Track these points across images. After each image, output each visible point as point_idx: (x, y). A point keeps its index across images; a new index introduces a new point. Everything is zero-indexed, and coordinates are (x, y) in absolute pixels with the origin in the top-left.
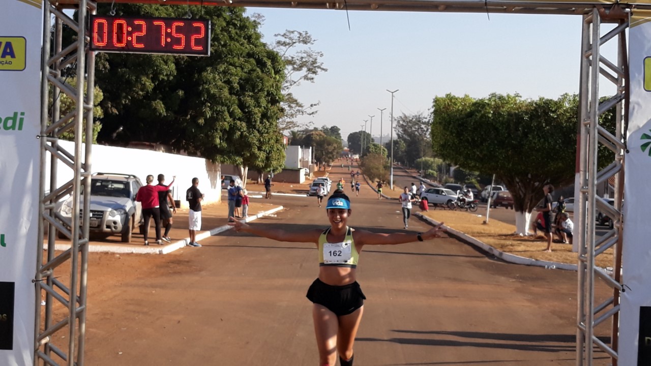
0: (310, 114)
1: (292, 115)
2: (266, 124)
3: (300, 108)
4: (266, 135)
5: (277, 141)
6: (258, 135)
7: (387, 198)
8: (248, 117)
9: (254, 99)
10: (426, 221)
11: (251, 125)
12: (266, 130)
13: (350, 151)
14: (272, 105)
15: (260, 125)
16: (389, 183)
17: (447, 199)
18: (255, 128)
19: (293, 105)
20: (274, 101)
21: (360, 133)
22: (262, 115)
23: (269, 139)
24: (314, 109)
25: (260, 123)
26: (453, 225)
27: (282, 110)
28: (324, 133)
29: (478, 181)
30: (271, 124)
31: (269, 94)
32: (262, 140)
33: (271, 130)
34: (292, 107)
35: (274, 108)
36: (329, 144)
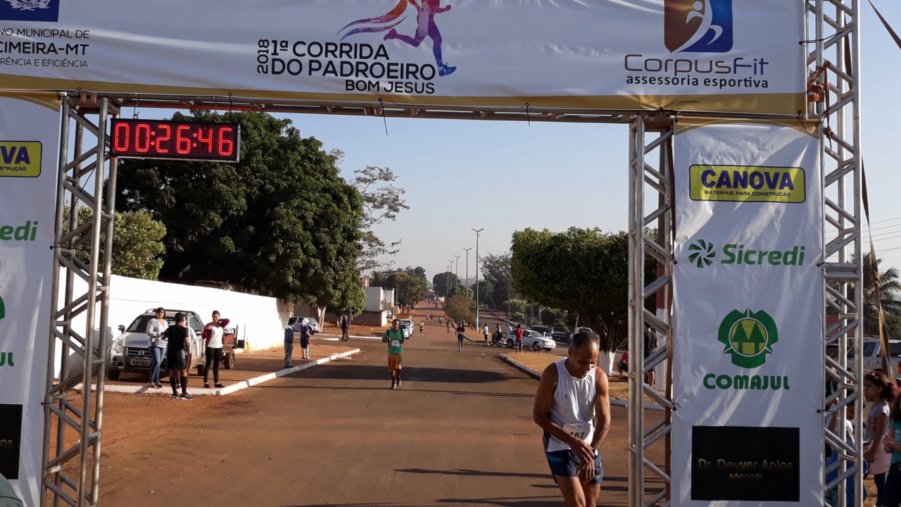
0: (392, 253)
1: (372, 254)
2: (342, 261)
3: (381, 247)
4: (342, 273)
5: (354, 279)
6: (334, 273)
7: (472, 341)
8: (323, 254)
9: (329, 235)
10: (510, 363)
11: (326, 263)
12: (342, 268)
13: (435, 293)
14: (348, 241)
15: (336, 262)
16: (475, 326)
17: (534, 341)
18: (330, 265)
19: (374, 244)
20: (351, 236)
21: (446, 273)
22: (337, 252)
23: (345, 277)
24: (396, 248)
25: (336, 260)
26: (536, 366)
27: (360, 247)
28: (409, 274)
29: (566, 323)
30: (347, 261)
31: (345, 230)
32: (337, 278)
33: (347, 268)
34: (373, 246)
35: (350, 245)
36: (413, 285)
